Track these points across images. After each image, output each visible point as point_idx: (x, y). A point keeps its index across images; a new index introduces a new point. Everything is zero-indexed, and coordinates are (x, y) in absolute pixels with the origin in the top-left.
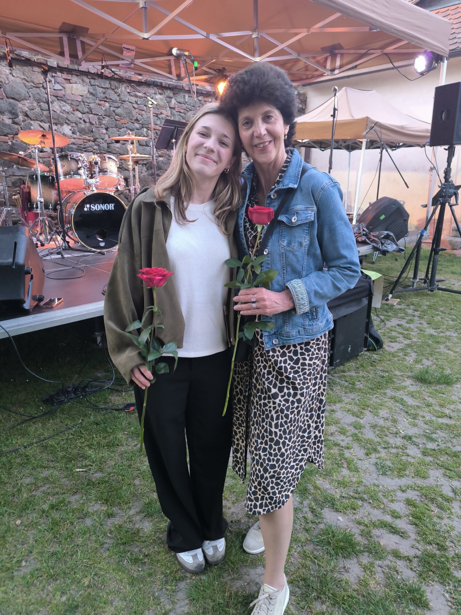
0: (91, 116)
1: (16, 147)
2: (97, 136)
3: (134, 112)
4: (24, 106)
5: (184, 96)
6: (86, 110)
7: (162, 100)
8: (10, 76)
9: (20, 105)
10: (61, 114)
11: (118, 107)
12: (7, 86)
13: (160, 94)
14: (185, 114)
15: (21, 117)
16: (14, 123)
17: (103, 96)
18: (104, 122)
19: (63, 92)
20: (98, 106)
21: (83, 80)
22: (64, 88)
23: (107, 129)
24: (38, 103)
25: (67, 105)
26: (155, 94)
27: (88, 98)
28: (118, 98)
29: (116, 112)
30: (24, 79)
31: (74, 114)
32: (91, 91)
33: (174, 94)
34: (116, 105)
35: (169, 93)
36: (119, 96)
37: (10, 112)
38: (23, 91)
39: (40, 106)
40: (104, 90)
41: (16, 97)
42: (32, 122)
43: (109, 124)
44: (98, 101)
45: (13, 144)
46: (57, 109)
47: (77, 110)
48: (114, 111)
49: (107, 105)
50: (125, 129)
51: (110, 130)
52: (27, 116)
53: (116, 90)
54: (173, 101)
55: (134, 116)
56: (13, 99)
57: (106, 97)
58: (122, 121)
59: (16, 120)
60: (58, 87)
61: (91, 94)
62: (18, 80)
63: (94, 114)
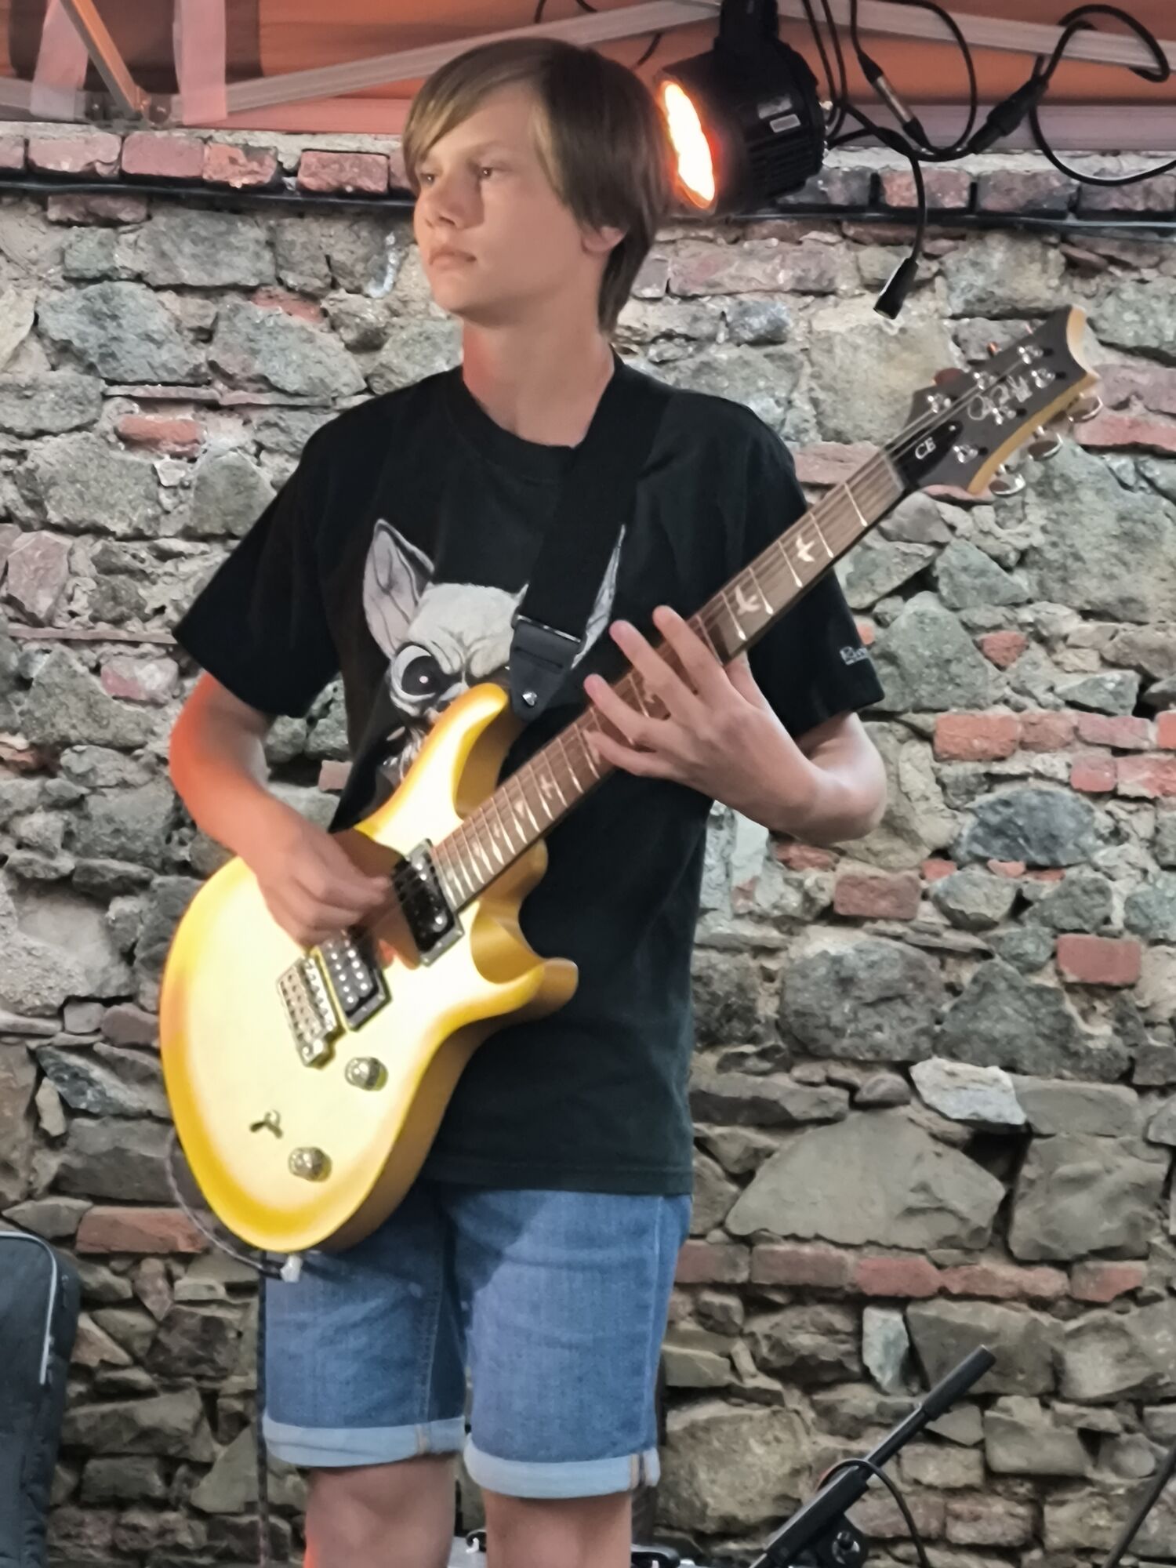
2: (67, 724)
17: (188, 359)
18: (153, 596)
20: (121, 453)
27: (26, 392)
32: (64, 324)
40: (195, 309)
44: (115, 414)
53: (341, 300)
63: (67, 531)
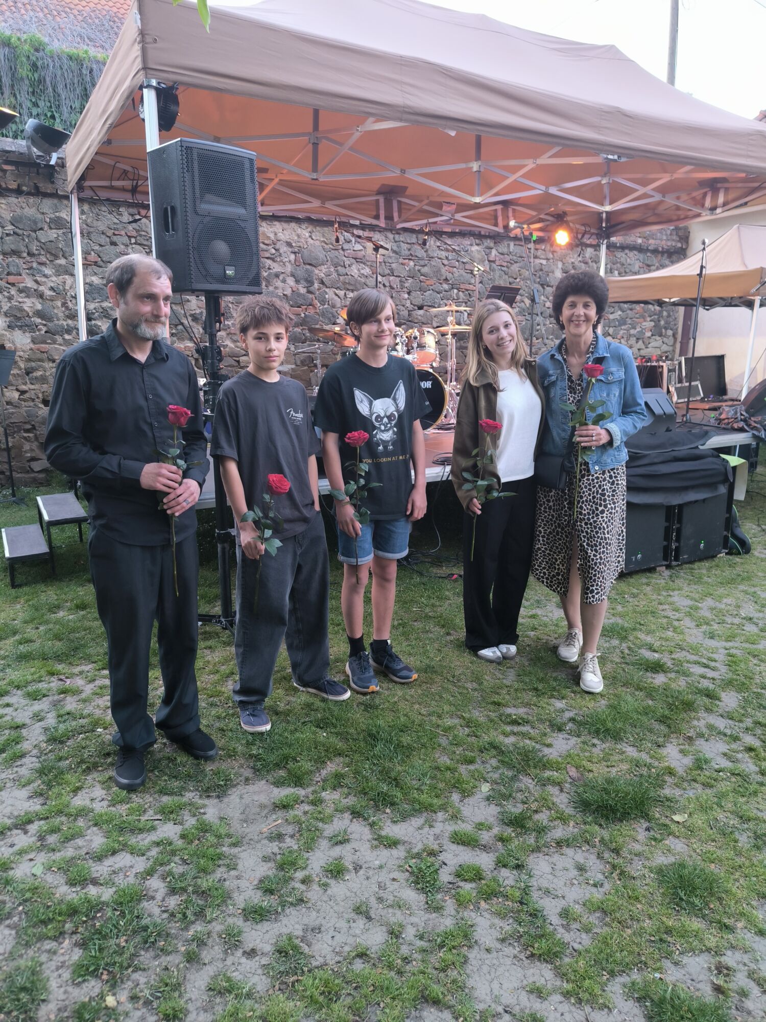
0: (392, 278)
1: (308, 319)
3: (444, 270)
4: (320, 272)
5: (509, 245)
6: (387, 272)
7: (479, 252)
8: (310, 239)
9: (317, 271)
10: (359, 278)
11: (423, 266)
12: (305, 251)
13: (478, 245)
14: (508, 267)
15: (316, 285)
16: (309, 292)
17: (407, 253)
18: (406, 285)
19: (363, 253)
20: (401, 266)
21: (386, 237)
22: (365, 248)
23: (409, 293)
24: (336, 267)
25: (366, 268)
26: (471, 245)
27: (390, 257)
28: (425, 255)
29: (422, 271)
30: (324, 242)
31: (372, 278)
32: (395, 248)
33: (495, 243)
34: (422, 263)
35: (489, 242)
36: (426, 251)
37: (307, 281)
38: (321, 255)
39: (337, 271)
40: (409, 246)
41: (313, 262)
42: (327, 290)
43: (412, 286)
44: (401, 260)
45: (306, 316)
48: (419, 271)
49: (412, 263)
50: (431, 292)
51: (413, 294)
52: (322, 283)
53: (424, 245)
54: (494, 252)
55: (441, 275)
56: (310, 264)
57: (411, 255)
58: (428, 283)
59: (311, 289)
60: (358, 247)
61: (394, 252)
62: (318, 243)
63: (396, 276)
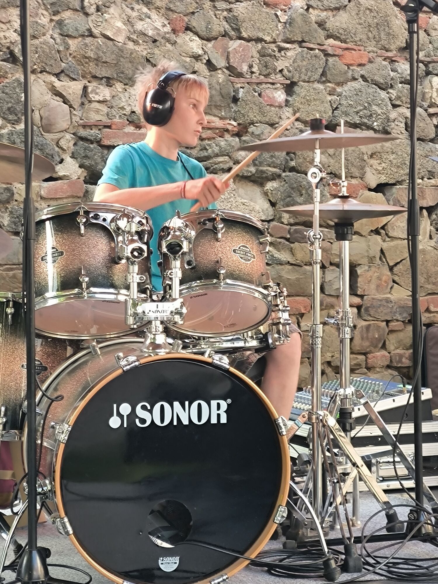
0: (234, 45)
2: (252, 116)
6: (220, 26)
10: (130, 45)
18: (280, 65)
20: (265, 9)
23: (290, 88)
24: (56, 13)
25: (154, 15)
29: (327, 25)
31: (174, 43)
43: (298, 69)
46: (119, 30)
47: (188, 29)
48: (321, 24)
58: (349, 57)
63: (248, 40)
